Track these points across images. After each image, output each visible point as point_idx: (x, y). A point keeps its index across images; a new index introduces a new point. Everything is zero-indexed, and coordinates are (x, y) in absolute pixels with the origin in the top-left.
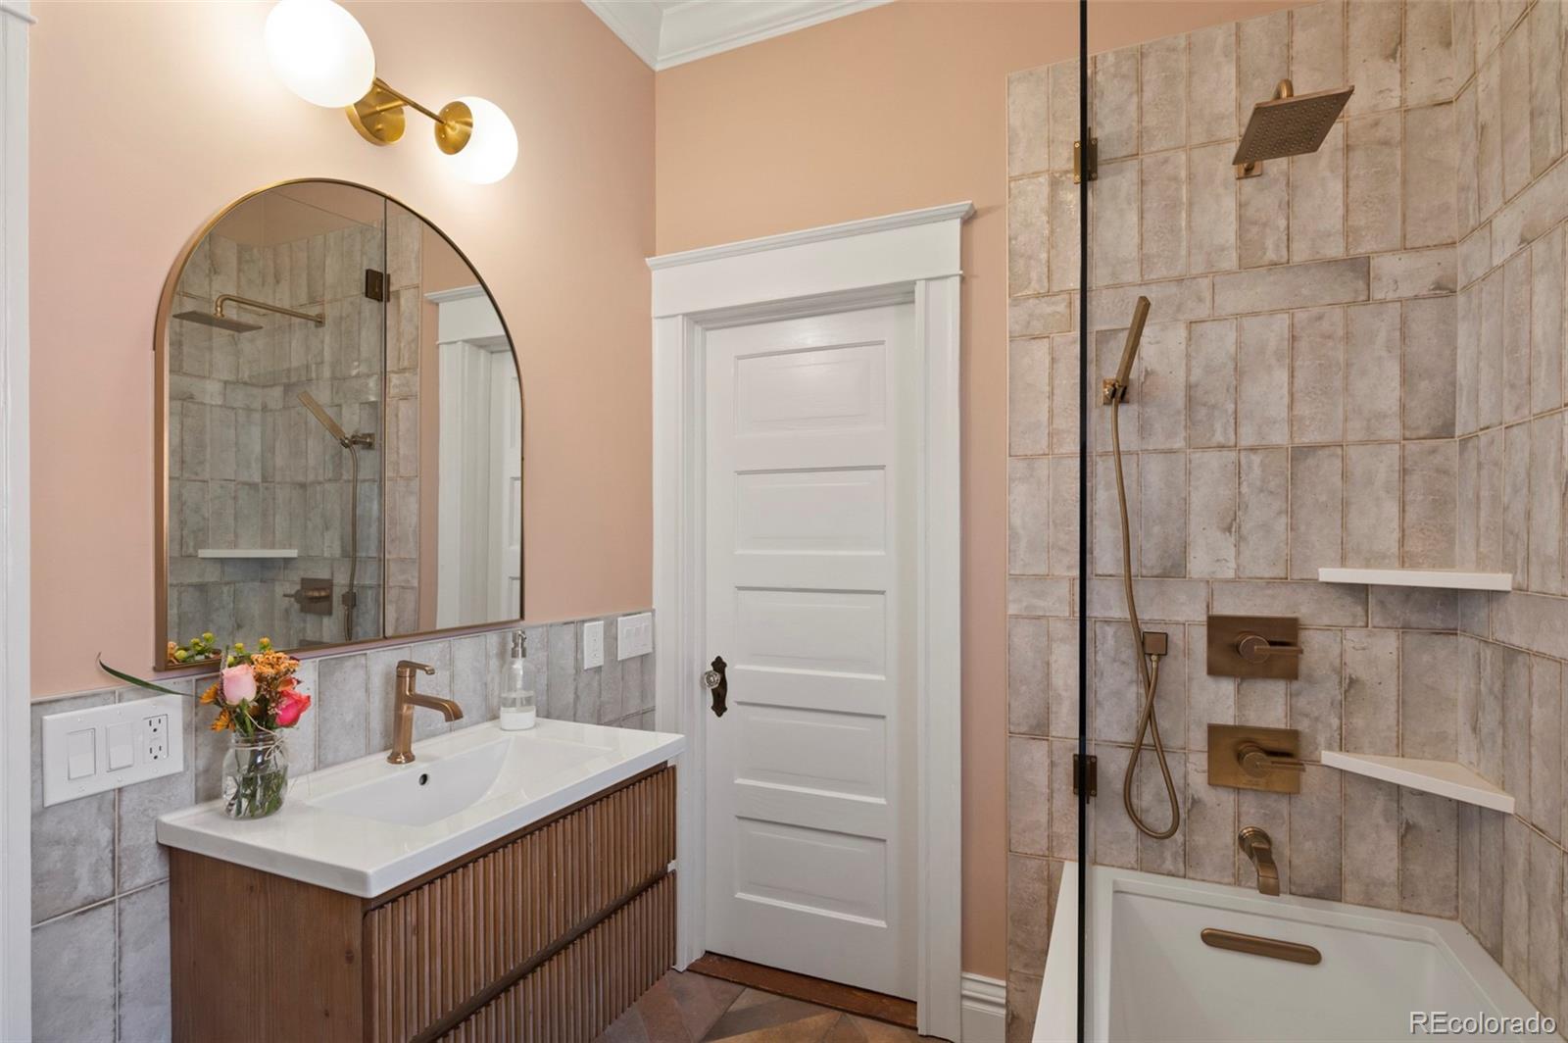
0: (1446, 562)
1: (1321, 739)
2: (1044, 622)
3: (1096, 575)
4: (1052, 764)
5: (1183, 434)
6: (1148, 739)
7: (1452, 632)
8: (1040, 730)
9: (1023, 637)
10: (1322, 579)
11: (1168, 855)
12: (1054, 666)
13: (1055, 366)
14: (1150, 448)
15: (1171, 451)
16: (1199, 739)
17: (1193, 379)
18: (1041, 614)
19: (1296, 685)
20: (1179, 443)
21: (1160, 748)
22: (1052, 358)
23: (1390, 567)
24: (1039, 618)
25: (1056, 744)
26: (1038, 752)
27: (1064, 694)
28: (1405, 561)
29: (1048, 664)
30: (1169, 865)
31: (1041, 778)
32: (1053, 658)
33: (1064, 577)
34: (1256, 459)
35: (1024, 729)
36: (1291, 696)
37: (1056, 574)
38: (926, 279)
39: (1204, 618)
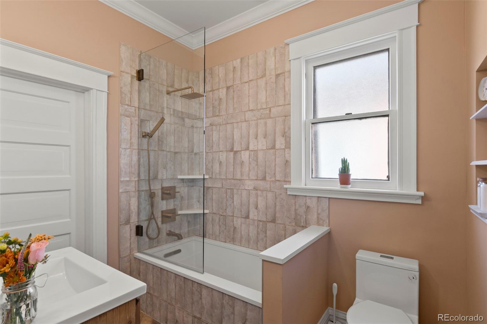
0: (193, 174)
1: (178, 209)
2: (129, 193)
3: (141, 180)
4: (131, 230)
5: (157, 147)
6: (152, 217)
7: (193, 186)
8: (128, 222)
9: (123, 198)
10: (179, 178)
11: (155, 242)
12: (131, 204)
13: (132, 125)
14: (151, 149)
15: (155, 151)
16: (160, 215)
17: (159, 135)
18: (128, 191)
19: (175, 199)
20: (157, 149)
21: (154, 218)
22: (131, 123)
23: (186, 175)
24: (127, 192)
25: (132, 224)
26: (127, 228)
27: (133, 211)
28: (189, 174)
29: (130, 204)
30: (155, 245)
31: (128, 235)
32: (131, 202)
33: (133, 181)
34: (169, 154)
35: (124, 223)
36: (174, 201)
37: (132, 180)
38: (97, 90)
39: (161, 188)
